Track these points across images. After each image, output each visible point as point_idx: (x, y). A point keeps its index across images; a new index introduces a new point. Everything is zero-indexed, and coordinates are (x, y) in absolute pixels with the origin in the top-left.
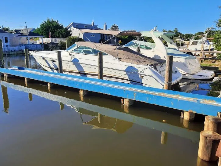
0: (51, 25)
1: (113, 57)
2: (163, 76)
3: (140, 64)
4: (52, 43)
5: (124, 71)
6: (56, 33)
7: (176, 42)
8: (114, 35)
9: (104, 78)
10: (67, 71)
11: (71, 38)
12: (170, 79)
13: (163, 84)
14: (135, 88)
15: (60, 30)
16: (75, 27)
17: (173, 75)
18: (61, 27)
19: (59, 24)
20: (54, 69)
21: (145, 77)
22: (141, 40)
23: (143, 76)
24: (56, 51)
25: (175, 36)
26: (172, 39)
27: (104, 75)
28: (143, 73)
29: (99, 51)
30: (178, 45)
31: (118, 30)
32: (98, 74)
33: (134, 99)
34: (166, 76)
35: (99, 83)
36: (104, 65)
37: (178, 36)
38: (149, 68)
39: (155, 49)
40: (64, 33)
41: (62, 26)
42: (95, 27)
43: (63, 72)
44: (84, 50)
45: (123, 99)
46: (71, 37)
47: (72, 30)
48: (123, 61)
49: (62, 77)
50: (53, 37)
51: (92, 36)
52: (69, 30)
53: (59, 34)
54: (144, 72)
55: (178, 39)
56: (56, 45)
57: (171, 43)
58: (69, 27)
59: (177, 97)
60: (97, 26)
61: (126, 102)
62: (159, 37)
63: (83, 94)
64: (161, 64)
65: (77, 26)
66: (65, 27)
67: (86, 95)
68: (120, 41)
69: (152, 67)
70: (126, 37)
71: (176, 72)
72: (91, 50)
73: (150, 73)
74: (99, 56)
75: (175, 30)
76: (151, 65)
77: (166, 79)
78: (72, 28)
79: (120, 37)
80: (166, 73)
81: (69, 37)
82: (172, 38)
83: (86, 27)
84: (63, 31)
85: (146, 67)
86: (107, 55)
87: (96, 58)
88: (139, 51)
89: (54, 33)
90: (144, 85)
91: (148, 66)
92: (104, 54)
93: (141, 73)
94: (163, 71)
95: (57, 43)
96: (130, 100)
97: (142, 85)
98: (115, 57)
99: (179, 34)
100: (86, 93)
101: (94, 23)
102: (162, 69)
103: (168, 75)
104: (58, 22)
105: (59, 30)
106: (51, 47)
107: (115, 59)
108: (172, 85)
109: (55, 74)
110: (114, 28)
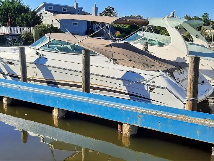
0: (11, 6)
1: (105, 57)
2: (184, 89)
3: (148, 69)
4: (12, 35)
5: (120, 79)
6: (18, 19)
7: (206, 34)
8: (108, 23)
9: (92, 91)
10: (34, 80)
11: (41, 27)
12: (195, 94)
13: (185, 101)
14: (140, 108)
15: (25, 15)
16: (48, 9)
17: (200, 87)
18: (26, 10)
19: (24, 5)
20: (7, 75)
21: (156, 90)
22: (150, 30)
23: (153, 89)
24: (18, 47)
25: (204, 25)
26: (199, 30)
27: (91, 85)
28: (153, 84)
29: (84, 49)
30: (208, 39)
31: (115, 16)
32: (82, 84)
33: (139, 125)
34: (188, 88)
35: (84, 99)
36: (92, 70)
37: (208, 25)
38: (162, 75)
39: (169, 45)
40: (31, 20)
41: (28, 8)
42: (79, 11)
43: (29, 82)
44: (59, 46)
45: (121, 124)
46: (41, 25)
47: (42, 14)
48: (122, 65)
49: (26, 88)
50: (13, 25)
51: (74, 24)
52: (38, 14)
53: (22, 20)
54: (154, 82)
55: (209, 31)
56: (18, 37)
57: (197, 37)
58: (39, 10)
59: (206, 122)
60: (82, 8)
61: (126, 130)
62: (176, 28)
63: (58, 116)
64: (181, 70)
65: (51, 8)
66: (32, 10)
67: (62, 116)
68: (118, 33)
69: (168, 73)
70: (127, 27)
71: (203, 82)
72: (69, 46)
73: (165, 84)
74: (84, 55)
75: (203, 16)
76: (165, 71)
77: (188, 93)
78: (43, 11)
79: (118, 26)
80: (188, 84)
81: (39, 25)
82: (200, 28)
83: (65, 10)
84: (28, 16)
85: (157, 74)
86: (97, 54)
87: (80, 58)
88: (146, 49)
89: (15, 19)
90: (153, 103)
91: (161, 72)
92: (91, 54)
93: (149, 83)
94: (183, 80)
95: (19, 35)
96: (132, 127)
97: (151, 102)
98: (108, 57)
99: (211, 23)
100: (62, 114)
101: (77, 4)
102: (182, 77)
103: (192, 87)
104: (22, 3)
105: (23, 14)
106: (10, 41)
107: (108, 60)
108: (198, 102)
109: (9, 82)
110: (109, 12)
